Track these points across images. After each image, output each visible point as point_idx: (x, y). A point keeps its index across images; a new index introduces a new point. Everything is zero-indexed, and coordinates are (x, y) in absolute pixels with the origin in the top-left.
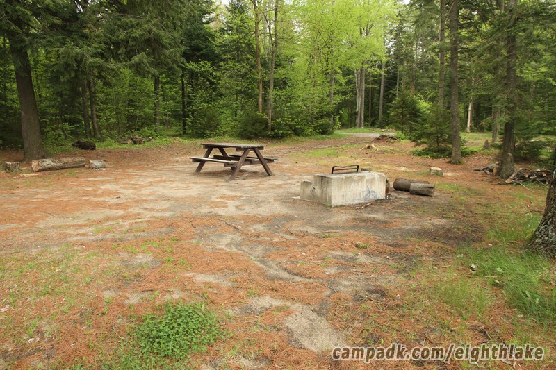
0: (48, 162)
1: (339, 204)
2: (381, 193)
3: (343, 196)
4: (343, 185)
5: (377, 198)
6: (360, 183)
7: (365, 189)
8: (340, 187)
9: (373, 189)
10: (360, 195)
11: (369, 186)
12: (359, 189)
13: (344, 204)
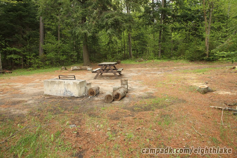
0: (75, 67)
1: (48, 94)
2: (76, 93)
3: (50, 90)
4: (50, 85)
5: (73, 95)
6: (60, 85)
7: (63, 88)
8: (48, 86)
9: (69, 90)
10: (61, 92)
11: (66, 88)
12: (60, 88)
13: (50, 94)
